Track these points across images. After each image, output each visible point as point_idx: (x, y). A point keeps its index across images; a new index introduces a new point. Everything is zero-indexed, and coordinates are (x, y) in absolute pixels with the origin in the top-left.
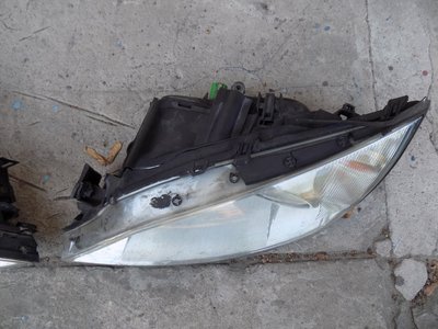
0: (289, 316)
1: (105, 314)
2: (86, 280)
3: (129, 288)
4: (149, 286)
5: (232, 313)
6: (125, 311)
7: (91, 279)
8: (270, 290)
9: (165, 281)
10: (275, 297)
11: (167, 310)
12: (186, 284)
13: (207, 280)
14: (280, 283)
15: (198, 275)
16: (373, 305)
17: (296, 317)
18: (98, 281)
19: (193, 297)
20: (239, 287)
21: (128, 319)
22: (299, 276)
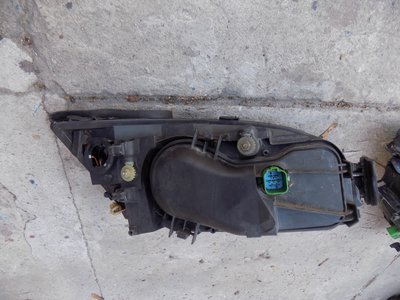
0: (179, 37)
1: (370, 60)
2: (369, 92)
3: (338, 84)
4: (319, 85)
5: (247, 48)
6: (350, 61)
7: (364, 93)
8: (199, 70)
9: (303, 87)
10: (194, 60)
11: (312, 59)
12: (286, 84)
13: (264, 86)
14: (187, 77)
15: (271, 90)
16: (61, 37)
17: (170, 34)
18: (361, 92)
19: (283, 70)
20: (233, 77)
21: (351, 53)
22: (163, 81)
